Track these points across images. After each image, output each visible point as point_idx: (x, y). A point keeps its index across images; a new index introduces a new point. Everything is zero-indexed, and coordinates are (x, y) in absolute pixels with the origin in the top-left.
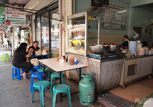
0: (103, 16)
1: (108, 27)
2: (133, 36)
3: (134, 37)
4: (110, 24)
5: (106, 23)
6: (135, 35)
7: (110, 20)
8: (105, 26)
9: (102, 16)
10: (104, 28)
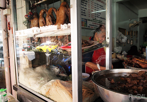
0: (85, 10)
1: (92, 26)
2: (120, 39)
3: (123, 41)
4: (94, 22)
5: (89, 20)
6: (123, 38)
7: (95, 17)
8: (88, 25)
9: (83, 9)
10: (87, 27)
